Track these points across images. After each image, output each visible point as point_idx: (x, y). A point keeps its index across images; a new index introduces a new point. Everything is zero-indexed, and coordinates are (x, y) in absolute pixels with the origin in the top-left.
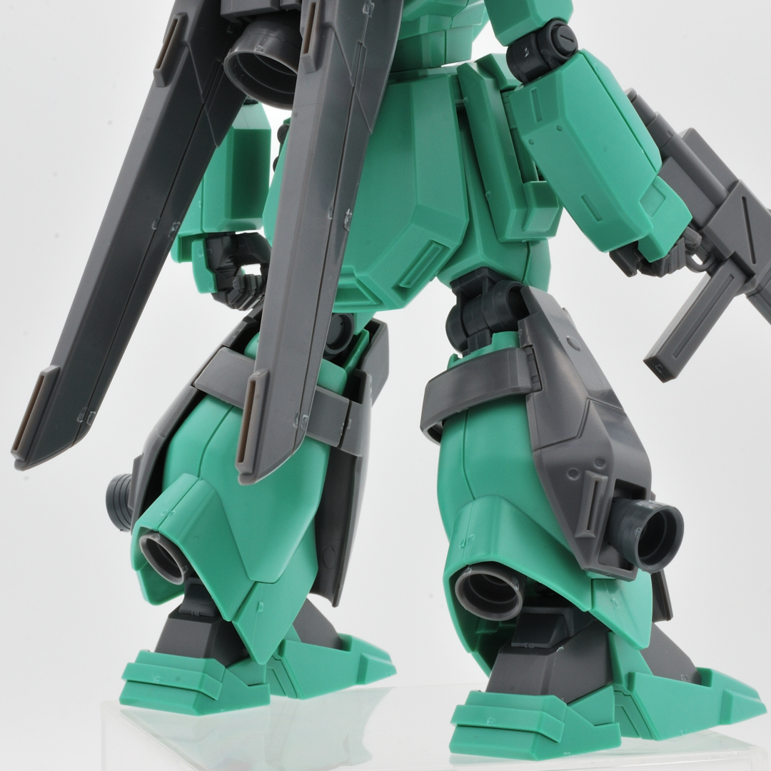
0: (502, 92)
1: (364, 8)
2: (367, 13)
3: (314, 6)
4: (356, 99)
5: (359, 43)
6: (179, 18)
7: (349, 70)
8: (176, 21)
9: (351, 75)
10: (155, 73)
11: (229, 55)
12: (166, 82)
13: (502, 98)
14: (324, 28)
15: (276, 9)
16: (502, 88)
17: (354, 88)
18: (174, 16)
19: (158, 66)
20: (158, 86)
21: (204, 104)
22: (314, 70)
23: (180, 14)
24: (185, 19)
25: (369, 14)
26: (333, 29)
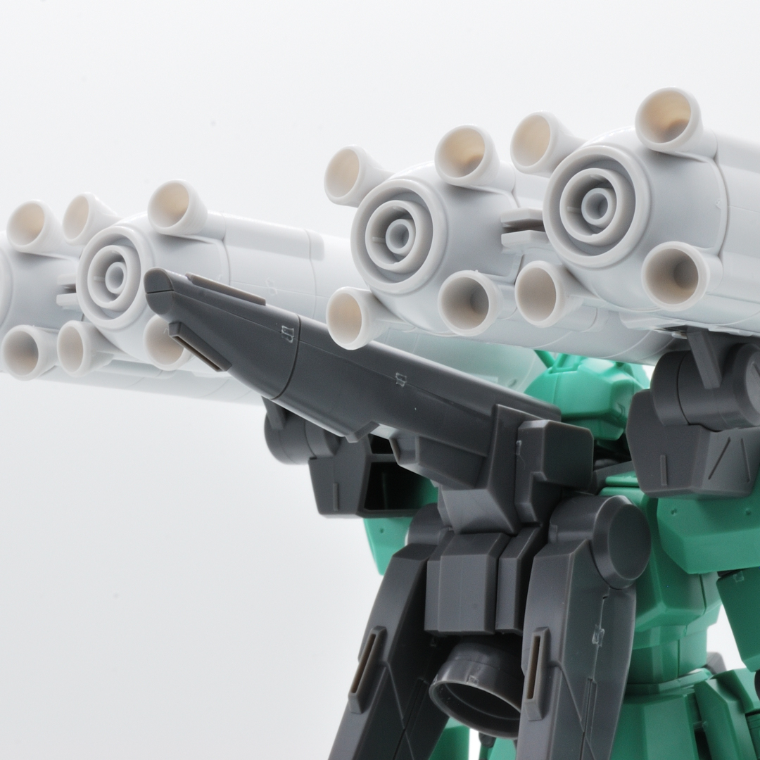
0: (747, 715)
1: (594, 638)
2: (597, 643)
3: (538, 640)
4: (587, 745)
5: (589, 679)
6: (377, 633)
7: (579, 714)
8: (373, 637)
9: (581, 720)
10: (350, 697)
11: (436, 682)
12: (363, 709)
13: (748, 723)
14: (549, 667)
15: (492, 633)
16: (748, 711)
17: (584, 733)
18: (372, 631)
19: (354, 689)
20: (353, 713)
21: (404, 730)
22: (540, 718)
23: (378, 628)
24: (384, 634)
25: (599, 644)
26: (561, 669)
